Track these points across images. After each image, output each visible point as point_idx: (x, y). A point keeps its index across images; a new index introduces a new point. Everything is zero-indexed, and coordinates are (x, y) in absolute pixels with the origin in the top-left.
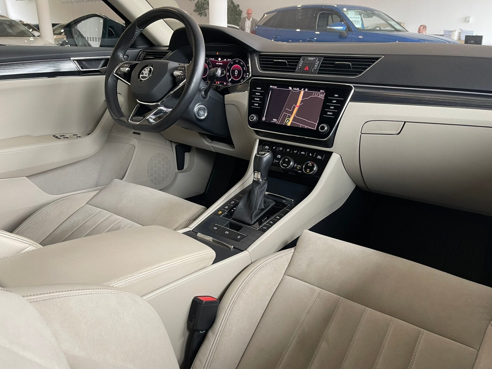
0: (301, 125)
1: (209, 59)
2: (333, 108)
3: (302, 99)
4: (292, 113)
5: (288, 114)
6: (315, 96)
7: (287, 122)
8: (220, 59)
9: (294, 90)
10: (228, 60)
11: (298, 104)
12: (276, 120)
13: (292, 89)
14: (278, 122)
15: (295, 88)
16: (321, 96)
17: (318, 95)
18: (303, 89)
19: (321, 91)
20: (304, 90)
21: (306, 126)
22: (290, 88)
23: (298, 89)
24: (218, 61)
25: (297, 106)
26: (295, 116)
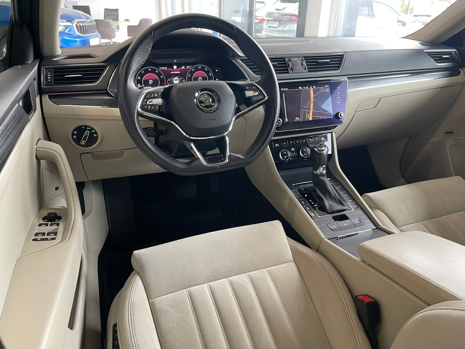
0: (321, 117)
1: (159, 69)
2: (339, 98)
3: (314, 95)
4: (309, 109)
5: (307, 111)
6: (323, 91)
7: (309, 118)
8: (175, 67)
9: (304, 89)
10: (188, 67)
11: (312, 100)
12: (298, 118)
13: (302, 88)
14: (301, 120)
15: (305, 87)
16: (327, 90)
17: (325, 90)
18: (311, 87)
19: (326, 86)
20: (313, 87)
21: (325, 117)
22: (300, 88)
23: (307, 88)
24: (173, 69)
25: (311, 102)
26: (313, 110)
